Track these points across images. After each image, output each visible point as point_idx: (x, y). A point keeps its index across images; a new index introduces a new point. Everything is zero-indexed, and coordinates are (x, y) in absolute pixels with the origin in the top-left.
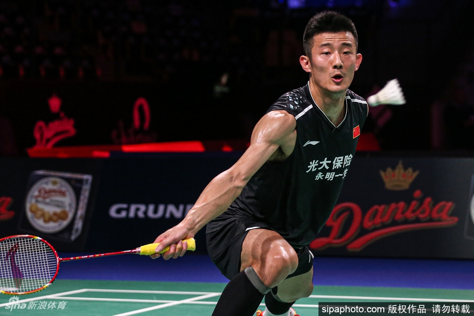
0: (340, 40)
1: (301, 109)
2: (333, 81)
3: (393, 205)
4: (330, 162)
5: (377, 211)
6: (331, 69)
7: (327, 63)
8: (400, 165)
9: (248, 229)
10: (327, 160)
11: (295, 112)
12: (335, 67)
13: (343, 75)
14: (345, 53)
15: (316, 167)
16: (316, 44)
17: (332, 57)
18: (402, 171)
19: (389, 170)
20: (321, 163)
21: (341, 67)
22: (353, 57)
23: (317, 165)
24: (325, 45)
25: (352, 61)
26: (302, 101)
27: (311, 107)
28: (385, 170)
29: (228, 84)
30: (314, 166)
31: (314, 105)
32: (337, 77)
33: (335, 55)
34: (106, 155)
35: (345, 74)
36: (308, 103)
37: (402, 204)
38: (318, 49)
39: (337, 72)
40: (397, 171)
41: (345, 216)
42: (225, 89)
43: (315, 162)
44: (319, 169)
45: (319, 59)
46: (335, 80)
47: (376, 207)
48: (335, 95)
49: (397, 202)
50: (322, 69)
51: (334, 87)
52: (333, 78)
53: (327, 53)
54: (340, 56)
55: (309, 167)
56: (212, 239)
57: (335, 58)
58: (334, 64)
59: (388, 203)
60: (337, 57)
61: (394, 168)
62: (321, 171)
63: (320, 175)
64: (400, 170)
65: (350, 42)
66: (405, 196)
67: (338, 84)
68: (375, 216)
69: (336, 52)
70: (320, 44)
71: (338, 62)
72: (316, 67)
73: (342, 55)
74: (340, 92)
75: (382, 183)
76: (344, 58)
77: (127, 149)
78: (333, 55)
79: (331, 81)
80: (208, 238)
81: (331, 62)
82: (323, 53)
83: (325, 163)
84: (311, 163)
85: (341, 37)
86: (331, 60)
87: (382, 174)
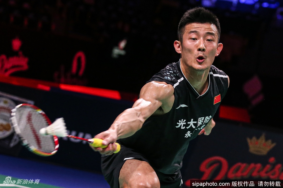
0: (205, 30)
1: (176, 81)
2: (197, 61)
3: (252, 165)
4: (196, 122)
5: (240, 167)
6: (196, 51)
7: (193, 46)
8: (263, 137)
9: (125, 159)
10: (193, 121)
11: (173, 83)
12: (199, 50)
13: (204, 57)
14: (208, 40)
15: (184, 125)
16: (186, 31)
17: (197, 42)
18: (264, 141)
19: (254, 138)
20: (189, 123)
21: (204, 50)
22: (215, 44)
23: (185, 123)
24: (193, 32)
25: (213, 47)
26: (176, 74)
27: (182, 79)
28: (251, 138)
29: (125, 49)
30: (182, 124)
31: (184, 78)
32: (200, 58)
33: (200, 40)
34: (47, 88)
35: (207, 57)
36: (180, 76)
37: (259, 165)
38: (187, 34)
39: (201, 54)
40: (259, 141)
41: (215, 166)
42: (123, 53)
43: (183, 121)
44: (188, 128)
45: (188, 43)
46: (198, 60)
47: (239, 164)
48: (199, 72)
49: (256, 163)
50: (190, 51)
51: (197, 66)
52: (197, 58)
53: (194, 39)
54: (204, 42)
55: (178, 123)
56: (104, 162)
57: (200, 43)
58: (199, 48)
59: (249, 163)
60: (202, 42)
61: (258, 137)
62: (189, 130)
63: (189, 133)
64: (262, 140)
65: (213, 32)
66: (262, 160)
67: (200, 63)
68: (237, 170)
69: (202, 38)
70: (190, 31)
71: (202, 46)
72: (185, 49)
73: (205, 41)
74: (202, 70)
75: (247, 147)
76: (207, 44)
77: (63, 87)
78: (198, 40)
79: (196, 60)
80: (102, 160)
81: (197, 46)
82: (191, 39)
83: (192, 123)
84: (180, 121)
85: (206, 27)
86: (196, 45)
87: (249, 140)
